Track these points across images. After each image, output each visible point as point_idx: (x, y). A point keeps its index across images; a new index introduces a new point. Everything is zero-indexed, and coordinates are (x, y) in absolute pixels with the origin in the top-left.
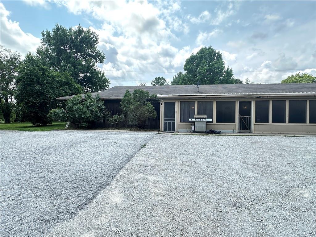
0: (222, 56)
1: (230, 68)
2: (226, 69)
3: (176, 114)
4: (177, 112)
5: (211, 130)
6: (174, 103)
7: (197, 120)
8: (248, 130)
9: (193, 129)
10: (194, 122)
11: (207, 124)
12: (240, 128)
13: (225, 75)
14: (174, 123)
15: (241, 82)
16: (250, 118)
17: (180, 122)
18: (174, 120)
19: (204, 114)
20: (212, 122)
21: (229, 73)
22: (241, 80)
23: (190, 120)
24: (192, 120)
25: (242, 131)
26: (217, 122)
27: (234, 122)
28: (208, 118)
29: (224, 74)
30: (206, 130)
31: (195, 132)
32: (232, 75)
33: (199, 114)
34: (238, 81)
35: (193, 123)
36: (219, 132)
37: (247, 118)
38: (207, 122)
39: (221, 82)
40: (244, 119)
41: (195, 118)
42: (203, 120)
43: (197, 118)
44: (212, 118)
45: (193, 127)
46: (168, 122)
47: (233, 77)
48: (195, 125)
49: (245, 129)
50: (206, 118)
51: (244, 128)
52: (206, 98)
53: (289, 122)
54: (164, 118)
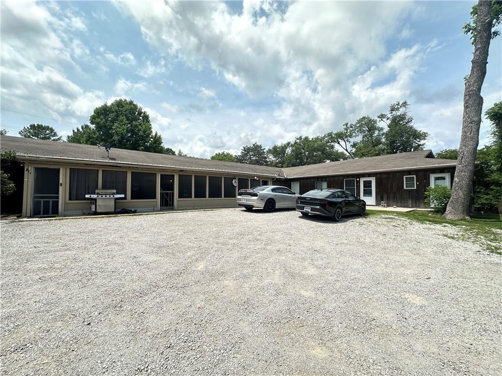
0: (150, 119)
1: (159, 134)
2: (154, 134)
3: (61, 188)
4: (63, 185)
5: (123, 209)
6: (58, 170)
7: (100, 196)
8: (171, 207)
9: (93, 210)
10: (95, 200)
11: (117, 201)
12: (162, 205)
13: (152, 141)
14: (58, 202)
15: (173, 153)
16: (173, 194)
17: (70, 199)
18: (58, 197)
19: (113, 188)
20: (125, 198)
21: (158, 140)
22: (173, 149)
23: (87, 196)
24: (90, 196)
25: (164, 208)
26: (132, 198)
27: (155, 197)
28: (118, 193)
29: (152, 139)
30: (115, 210)
31: (96, 213)
32: (161, 143)
33: (104, 187)
34: (169, 151)
35: (92, 201)
36: (135, 212)
37: (170, 193)
38: (116, 199)
39: (147, 149)
40: (167, 194)
41: (97, 194)
42: (110, 196)
43: (100, 194)
44: (125, 193)
45: (93, 207)
46: (42, 200)
47: (162, 145)
48: (96, 203)
49: (168, 206)
50: (114, 194)
51: (166, 205)
52: (116, 166)
53: (209, 197)
54: (35, 193)
